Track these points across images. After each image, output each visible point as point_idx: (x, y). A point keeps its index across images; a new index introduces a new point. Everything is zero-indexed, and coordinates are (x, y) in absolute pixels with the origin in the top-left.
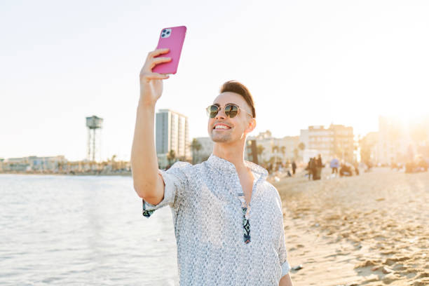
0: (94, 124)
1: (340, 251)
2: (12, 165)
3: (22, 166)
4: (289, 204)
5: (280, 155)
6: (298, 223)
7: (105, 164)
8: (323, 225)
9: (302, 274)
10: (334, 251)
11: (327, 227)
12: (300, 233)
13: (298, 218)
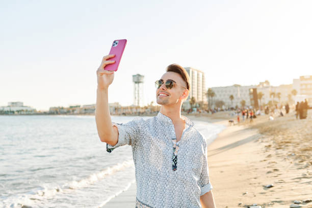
0: (138, 80)
1: (305, 175)
2: (85, 110)
3: (92, 110)
4: (276, 138)
5: (276, 99)
6: (279, 153)
7: (146, 108)
8: (297, 155)
9: (271, 191)
10: (301, 174)
11: (300, 156)
12: (279, 160)
13: (280, 148)
